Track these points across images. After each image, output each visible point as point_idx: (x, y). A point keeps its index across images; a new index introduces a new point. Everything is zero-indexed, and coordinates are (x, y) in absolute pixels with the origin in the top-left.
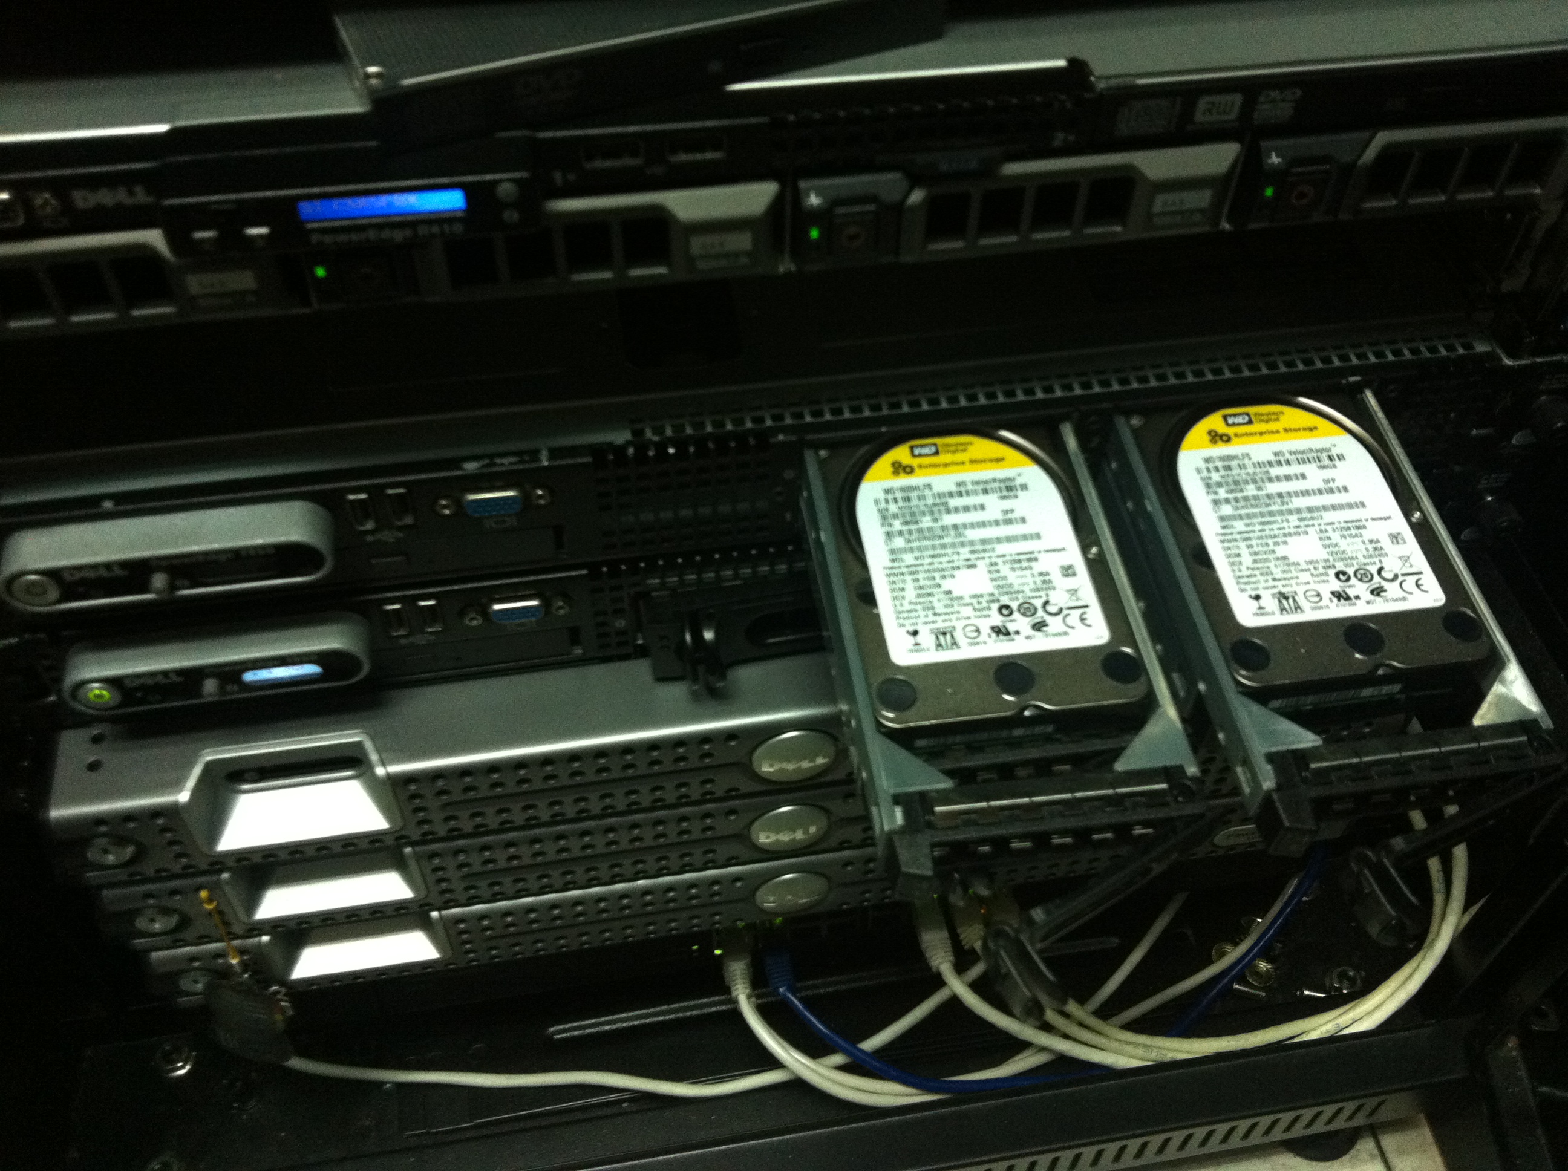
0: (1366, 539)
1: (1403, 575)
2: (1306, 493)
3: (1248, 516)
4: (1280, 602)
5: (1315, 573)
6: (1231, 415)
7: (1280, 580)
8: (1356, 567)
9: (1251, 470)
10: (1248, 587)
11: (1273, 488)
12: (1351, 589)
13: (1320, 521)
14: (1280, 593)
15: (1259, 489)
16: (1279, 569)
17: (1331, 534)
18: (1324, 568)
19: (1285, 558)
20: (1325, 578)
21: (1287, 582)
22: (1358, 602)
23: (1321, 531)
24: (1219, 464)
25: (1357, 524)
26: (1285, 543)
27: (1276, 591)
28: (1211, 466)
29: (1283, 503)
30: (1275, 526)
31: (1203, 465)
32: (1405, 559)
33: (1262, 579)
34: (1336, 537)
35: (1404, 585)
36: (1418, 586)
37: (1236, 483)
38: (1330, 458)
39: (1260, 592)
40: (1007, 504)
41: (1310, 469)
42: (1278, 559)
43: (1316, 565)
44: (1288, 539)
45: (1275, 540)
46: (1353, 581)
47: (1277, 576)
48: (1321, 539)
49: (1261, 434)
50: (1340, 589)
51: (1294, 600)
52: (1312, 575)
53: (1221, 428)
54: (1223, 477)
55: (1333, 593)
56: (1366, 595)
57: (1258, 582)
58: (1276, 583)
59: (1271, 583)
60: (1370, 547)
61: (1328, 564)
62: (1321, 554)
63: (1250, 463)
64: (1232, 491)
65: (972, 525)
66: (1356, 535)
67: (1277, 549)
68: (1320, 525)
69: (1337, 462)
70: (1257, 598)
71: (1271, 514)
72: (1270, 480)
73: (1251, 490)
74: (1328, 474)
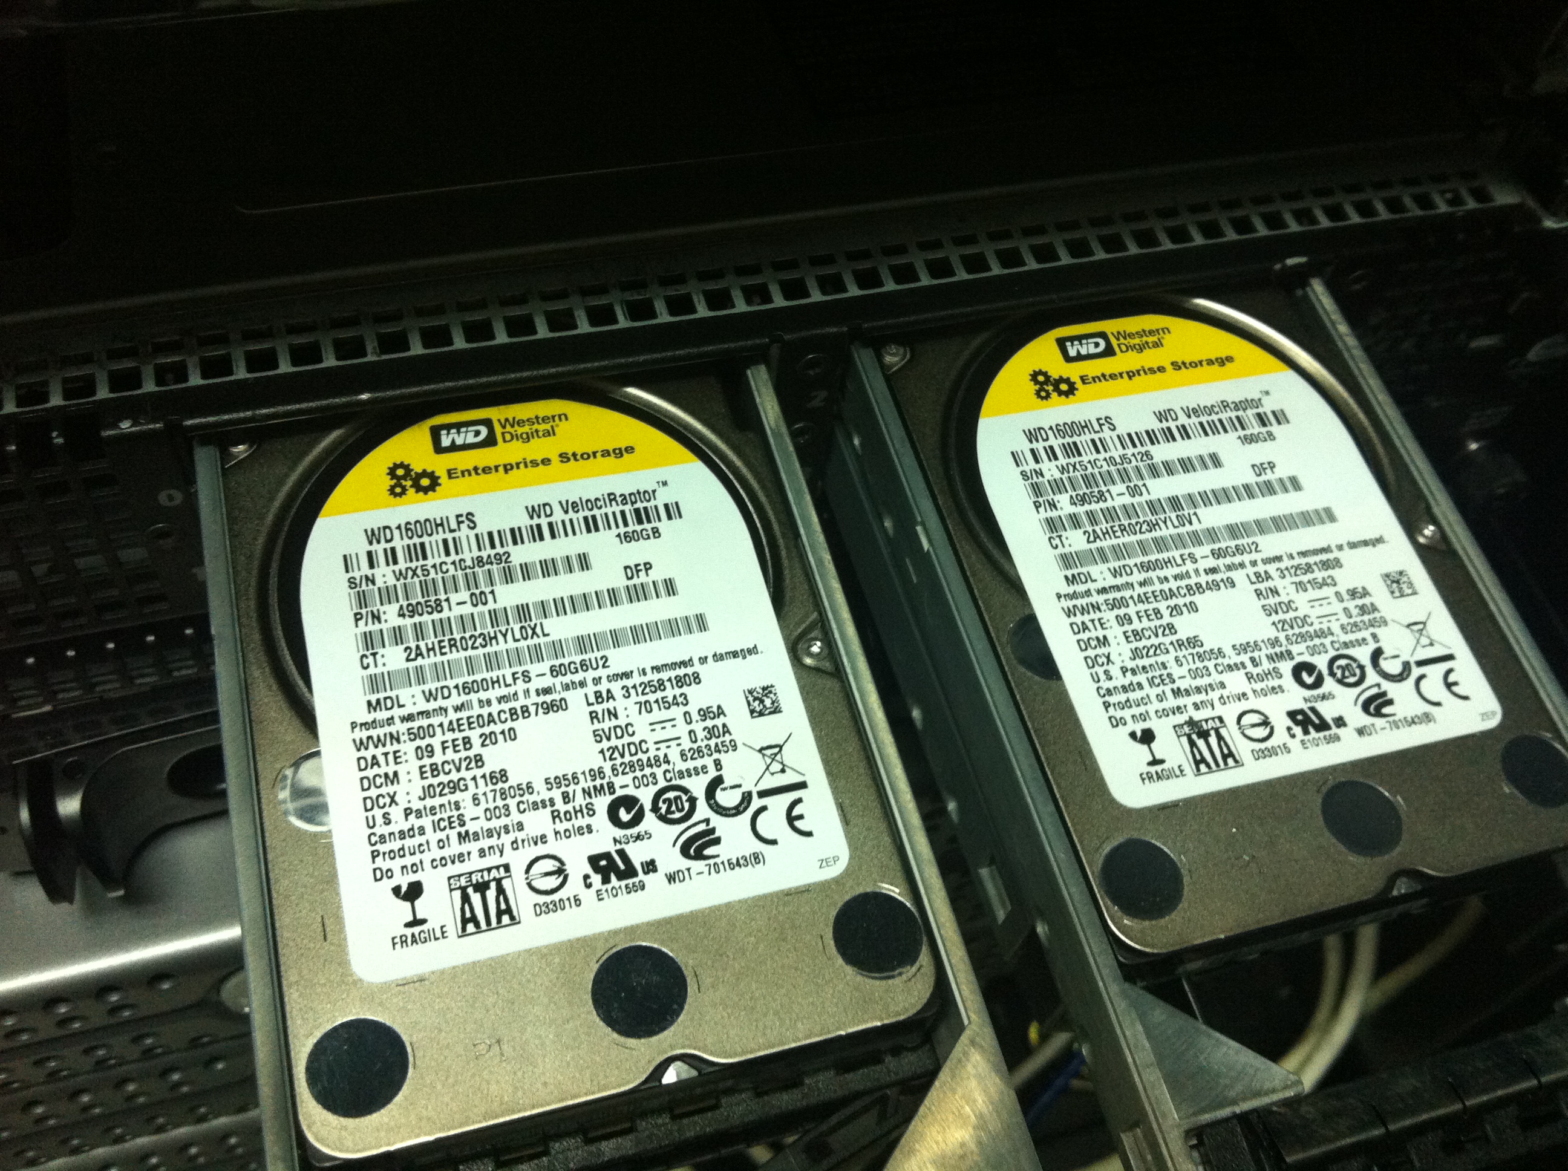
0: (1342, 588)
1: (1421, 663)
2: (1222, 496)
3: (1118, 552)
4: (1192, 744)
5: (1256, 671)
6: (1072, 339)
7: (1188, 692)
8: (1332, 653)
9: (1116, 453)
10: (1127, 714)
11: (1161, 488)
12: (1325, 702)
13: (1254, 556)
14: (1191, 723)
15: (1134, 491)
16: (1184, 671)
17: (1277, 582)
18: (1270, 658)
19: (1193, 642)
20: (1275, 683)
21: (1202, 697)
22: (1341, 732)
23: (1258, 575)
24: (1055, 442)
25: (1324, 557)
26: (1193, 608)
27: (1181, 719)
28: (1039, 446)
29: (1183, 521)
30: (1169, 572)
31: (1024, 446)
32: (1418, 627)
33: (1153, 692)
34: (1286, 587)
35: (1423, 684)
36: (1449, 686)
37: (1089, 480)
38: (1262, 420)
39: (1153, 724)
40: (637, 552)
41: (1225, 444)
42: (1180, 644)
43: (1256, 654)
44: (1197, 598)
45: (1172, 602)
46: (1329, 685)
47: (1183, 684)
48: (1259, 593)
49: (1131, 375)
50: (1304, 706)
51: (1220, 738)
52: (1249, 677)
53: (1057, 368)
54: (1063, 470)
55: (1292, 715)
56: (1356, 717)
57: (1144, 701)
58: (1181, 701)
59: (1171, 702)
60: (1351, 605)
61: (1278, 650)
62: (1262, 629)
63: (1114, 434)
64: (1083, 500)
65: (561, 606)
66: (1324, 584)
67: (1177, 621)
68: (1254, 563)
69: (1275, 428)
70: (1147, 737)
71: (1160, 544)
72: (1154, 472)
73: (1118, 496)
74: (1260, 452)
